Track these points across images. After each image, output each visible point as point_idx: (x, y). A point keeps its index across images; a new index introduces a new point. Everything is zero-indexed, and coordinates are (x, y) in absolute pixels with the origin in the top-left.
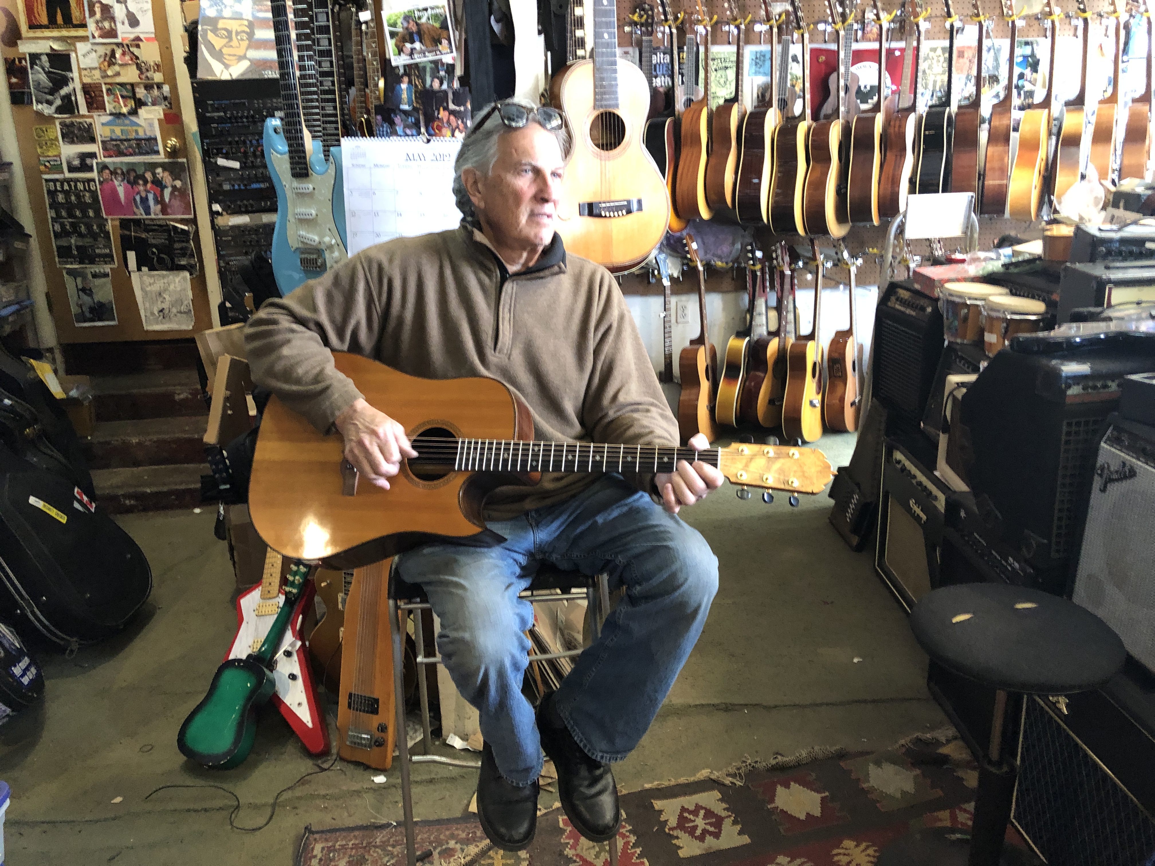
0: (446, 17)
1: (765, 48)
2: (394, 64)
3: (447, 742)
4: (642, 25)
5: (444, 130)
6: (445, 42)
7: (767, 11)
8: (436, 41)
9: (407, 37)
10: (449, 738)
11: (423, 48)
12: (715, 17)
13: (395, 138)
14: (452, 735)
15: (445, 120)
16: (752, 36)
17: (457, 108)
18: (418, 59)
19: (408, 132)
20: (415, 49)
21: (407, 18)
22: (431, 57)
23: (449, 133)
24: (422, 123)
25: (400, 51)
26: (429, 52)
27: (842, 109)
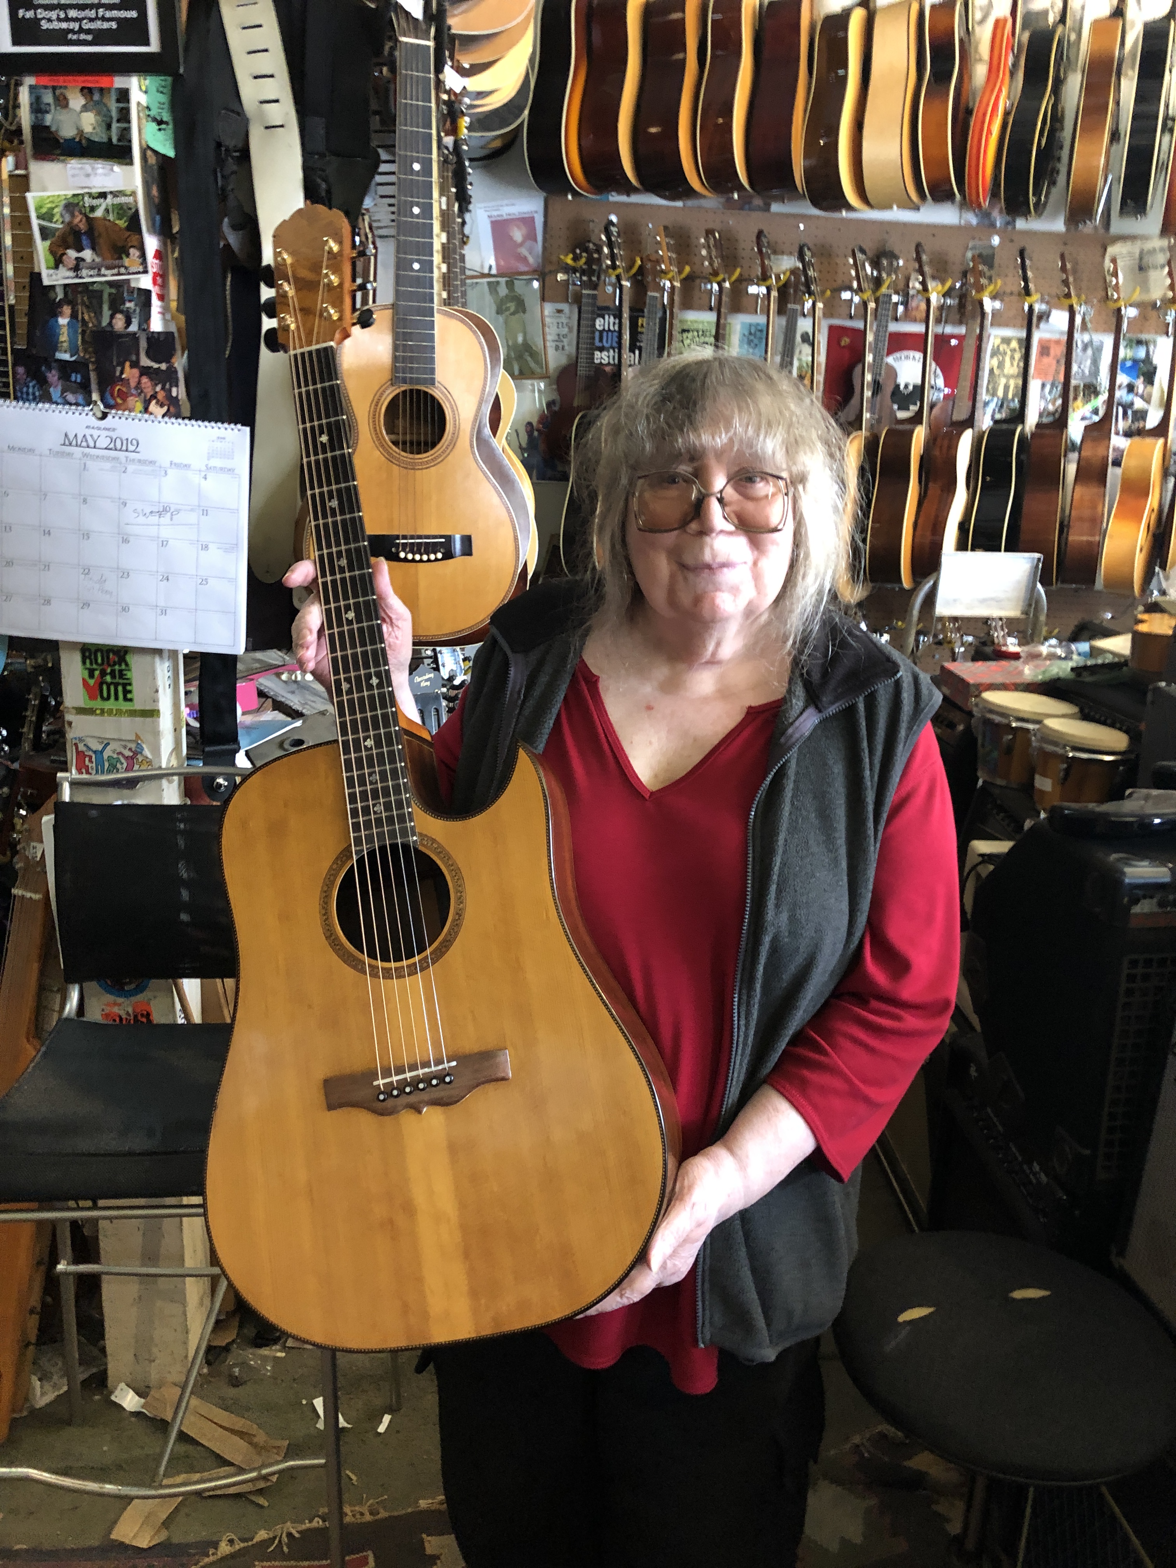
0: (137, 211)
1: (761, 319)
2: (46, 282)
3: (113, 1398)
4: (583, 273)
5: (131, 400)
6: (134, 253)
7: (763, 265)
8: (119, 251)
9: (70, 239)
10: (117, 1393)
11: (98, 260)
12: (687, 269)
13: (47, 405)
14: (122, 1385)
15: (133, 383)
16: (745, 301)
17: (156, 366)
18: (87, 277)
19: (70, 397)
20: (83, 260)
21: (72, 206)
22: (109, 276)
23: (139, 406)
24: (94, 386)
25: (58, 262)
26: (108, 268)
27: (866, 415)
